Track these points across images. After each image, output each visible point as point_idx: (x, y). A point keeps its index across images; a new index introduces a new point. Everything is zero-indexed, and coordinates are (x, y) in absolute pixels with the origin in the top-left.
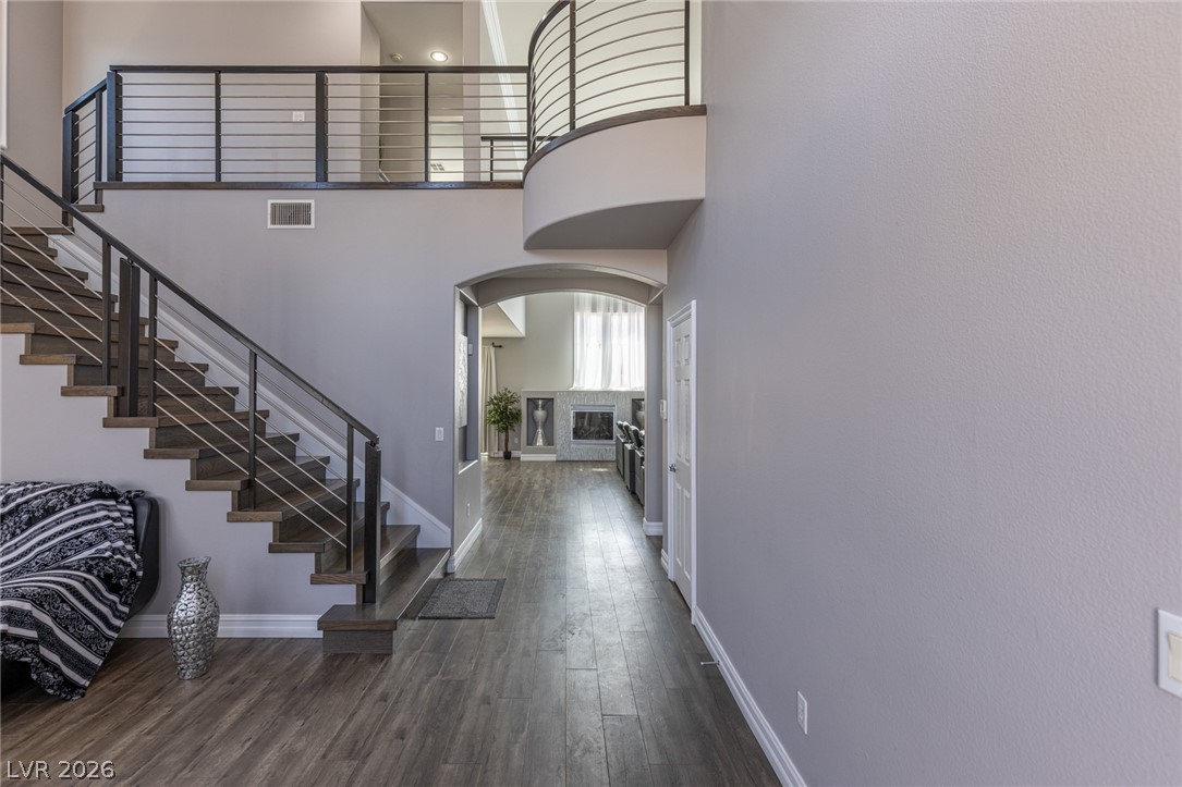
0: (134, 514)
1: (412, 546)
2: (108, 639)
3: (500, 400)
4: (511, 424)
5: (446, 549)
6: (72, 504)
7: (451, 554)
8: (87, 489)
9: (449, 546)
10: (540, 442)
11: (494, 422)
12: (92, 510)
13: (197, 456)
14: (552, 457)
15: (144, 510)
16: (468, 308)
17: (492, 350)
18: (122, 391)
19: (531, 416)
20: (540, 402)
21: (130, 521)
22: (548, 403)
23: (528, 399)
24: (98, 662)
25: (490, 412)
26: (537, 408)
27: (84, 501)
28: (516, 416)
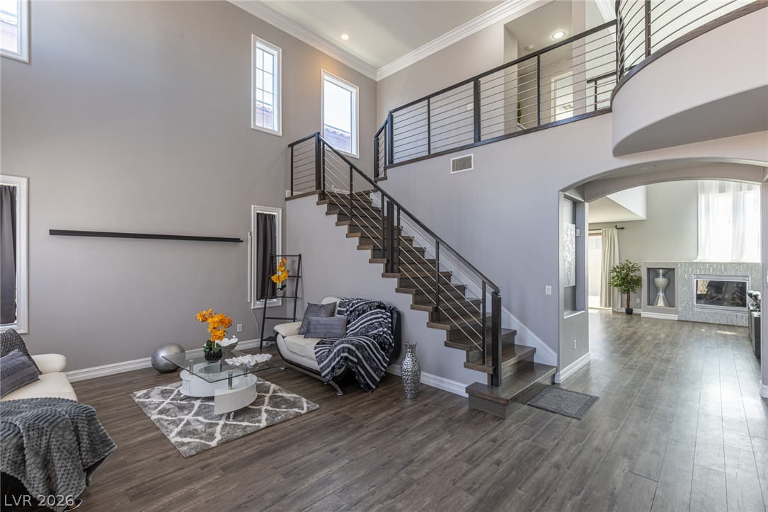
0: (391, 317)
1: (530, 360)
2: (382, 371)
3: (622, 269)
4: (632, 288)
5: (554, 367)
6: (371, 310)
7: (558, 370)
8: (376, 304)
9: (555, 364)
10: (661, 303)
11: (616, 285)
12: (377, 313)
13: (414, 293)
14: (675, 317)
15: (395, 316)
16: (575, 204)
17: (615, 231)
18: (388, 261)
19: (651, 282)
20: (661, 271)
21: (390, 320)
22: (669, 273)
23: (649, 269)
24: (378, 380)
25: (614, 278)
26: (658, 275)
27: (374, 309)
28: (638, 282)
